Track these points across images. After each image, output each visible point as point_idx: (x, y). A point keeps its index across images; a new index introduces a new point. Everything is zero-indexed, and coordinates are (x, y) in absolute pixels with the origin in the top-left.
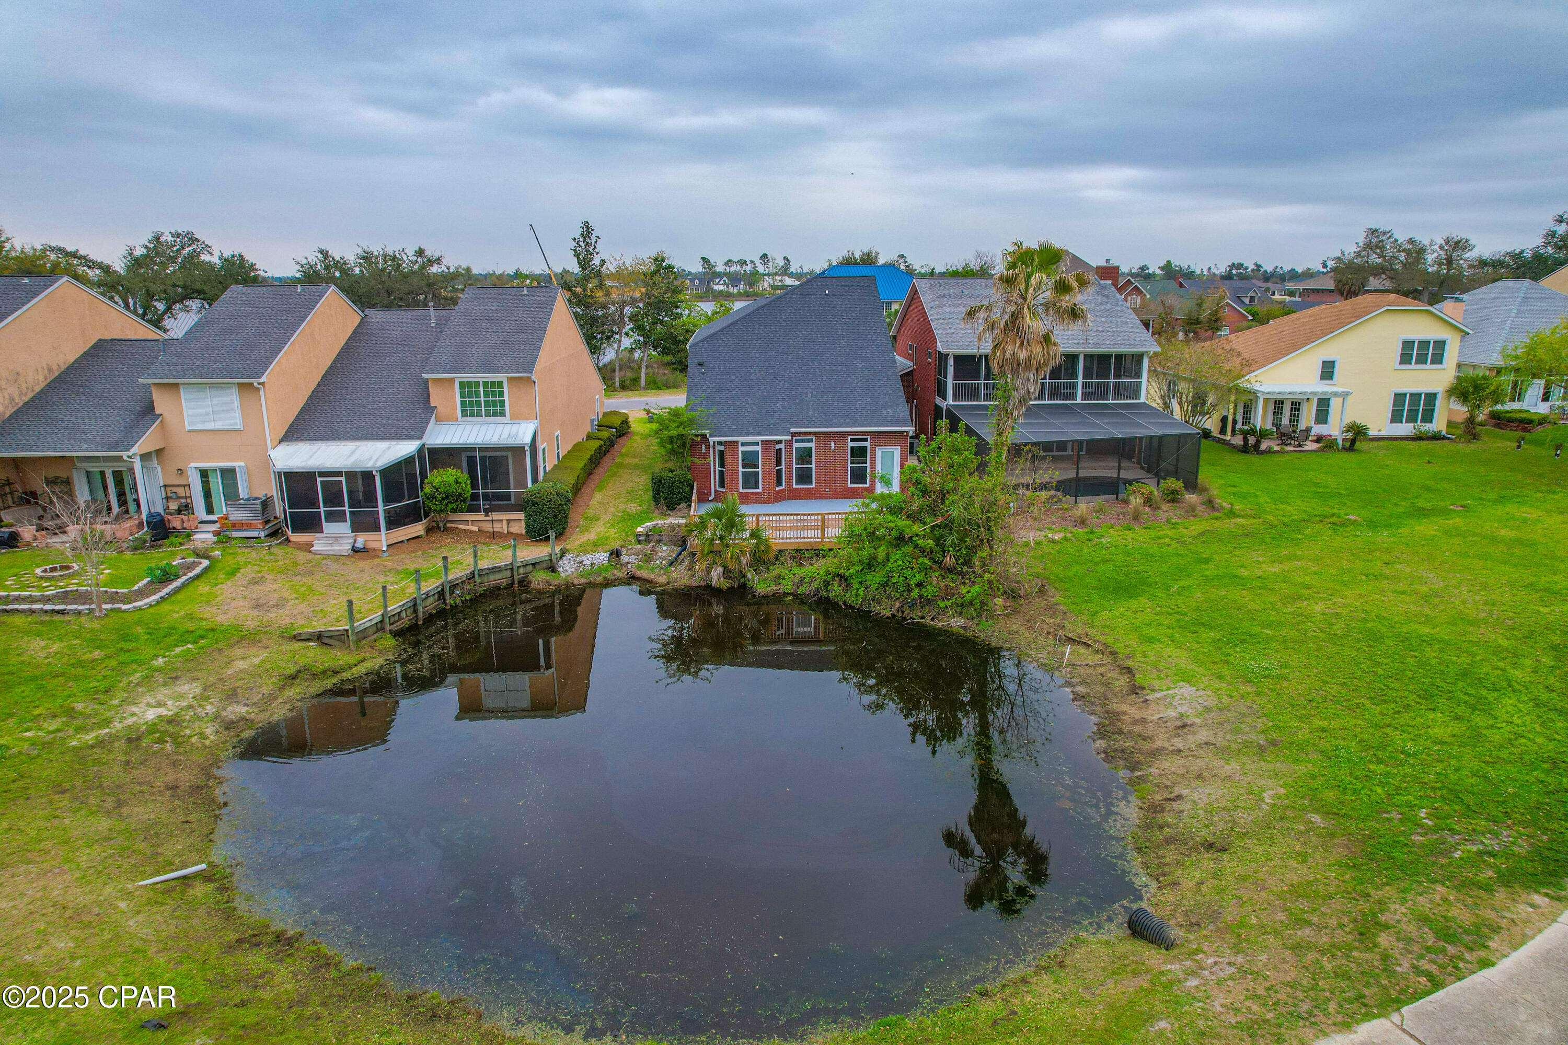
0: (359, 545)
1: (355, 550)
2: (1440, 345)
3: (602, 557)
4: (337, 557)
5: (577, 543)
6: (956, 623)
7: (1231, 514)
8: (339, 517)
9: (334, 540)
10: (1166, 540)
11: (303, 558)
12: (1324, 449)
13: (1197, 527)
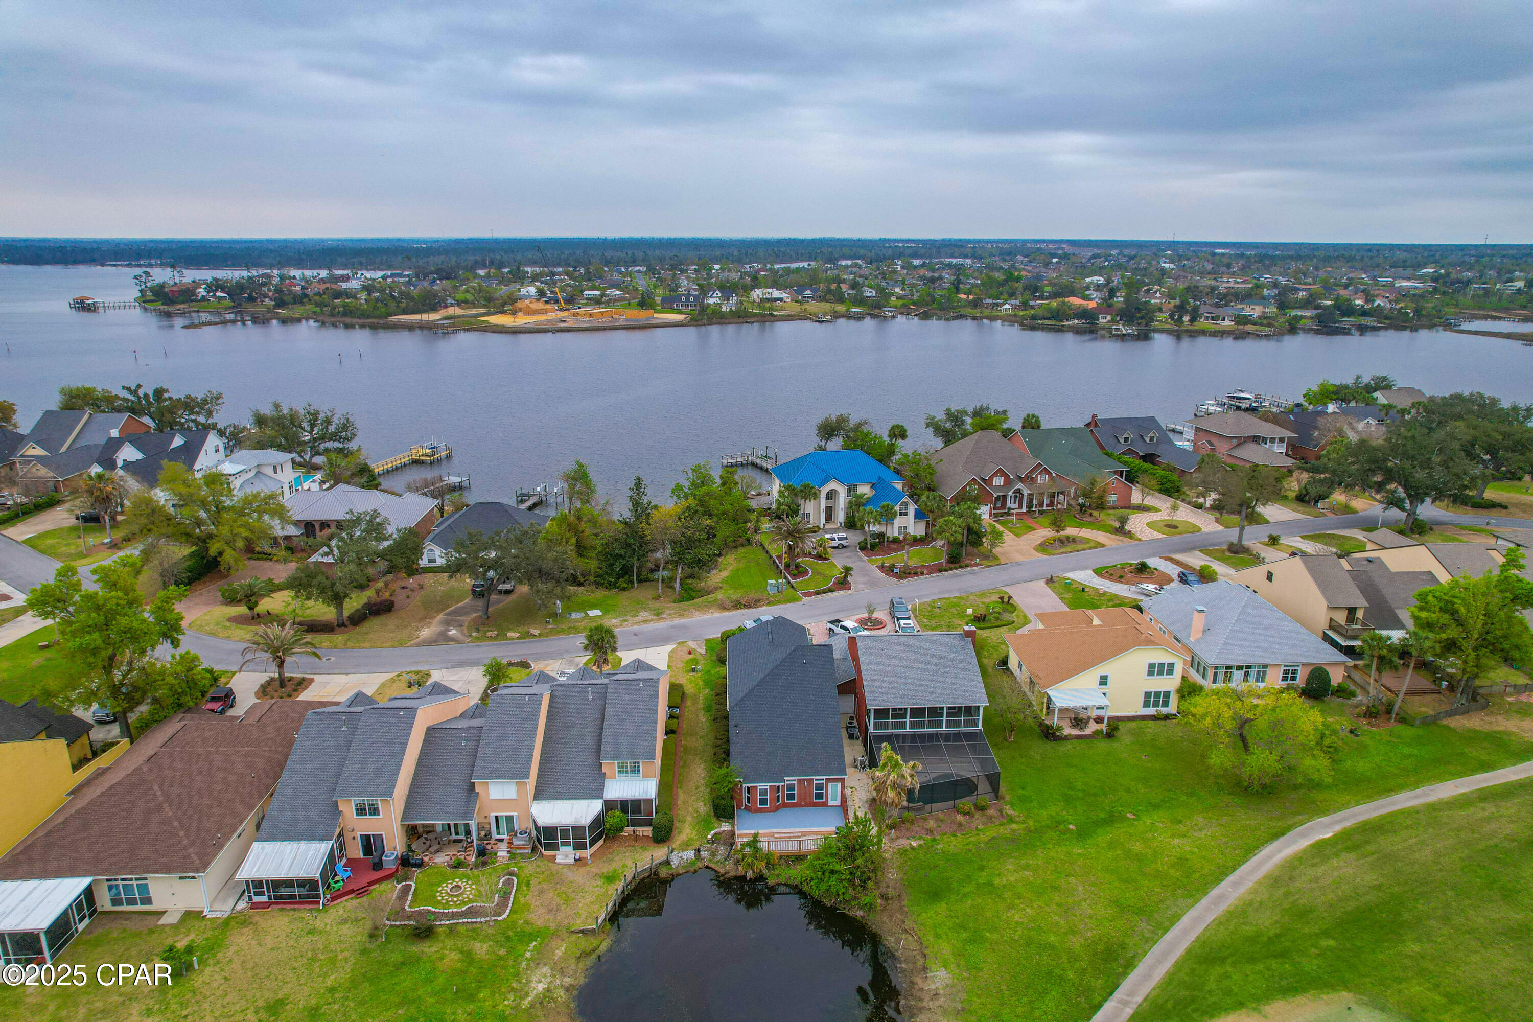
0: (577, 857)
1: (576, 860)
2: (1171, 666)
3: (691, 854)
4: (568, 866)
5: (678, 843)
6: (859, 913)
7: (1011, 820)
8: (568, 844)
9: (565, 855)
10: (970, 846)
11: (551, 864)
12: (1097, 733)
13: (990, 834)
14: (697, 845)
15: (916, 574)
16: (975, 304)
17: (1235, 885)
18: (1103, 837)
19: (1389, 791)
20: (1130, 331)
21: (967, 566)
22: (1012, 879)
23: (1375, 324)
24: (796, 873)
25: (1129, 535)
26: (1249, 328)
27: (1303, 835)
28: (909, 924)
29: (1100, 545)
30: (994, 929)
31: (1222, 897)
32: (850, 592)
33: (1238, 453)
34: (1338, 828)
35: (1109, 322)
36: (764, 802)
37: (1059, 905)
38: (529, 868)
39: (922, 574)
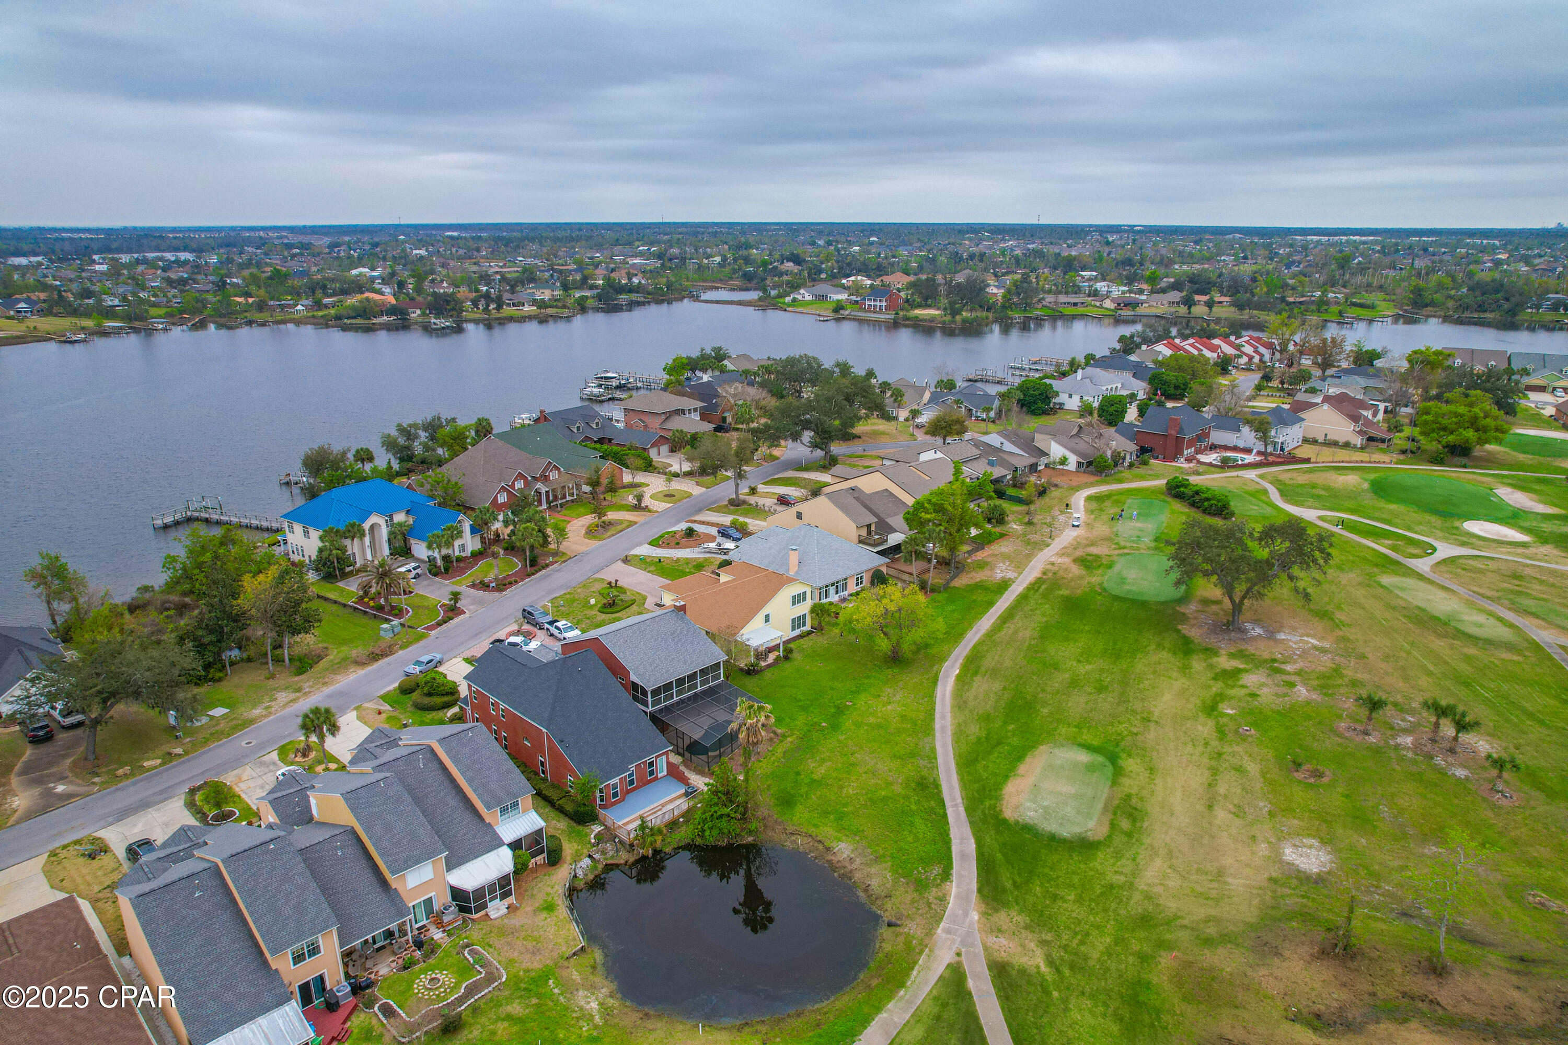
0: (506, 906)
1: (507, 909)
2: (804, 594)
3: (586, 862)
4: (504, 916)
5: (570, 857)
6: (750, 839)
7: (784, 736)
8: (495, 898)
9: (497, 908)
10: (776, 764)
11: (489, 923)
12: (777, 661)
13: (780, 751)
14: (585, 852)
15: (510, 583)
16: (261, 306)
17: (943, 717)
18: (847, 723)
19: (961, 635)
20: (447, 324)
21: (547, 566)
22: (823, 771)
23: (643, 299)
24: (684, 834)
25: (646, 509)
26: (550, 311)
27: (947, 676)
28: (790, 829)
29: (632, 524)
30: (845, 805)
31: (943, 728)
32: (467, 615)
33: (669, 425)
34: (958, 665)
35: (419, 316)
36: (615, 795)
37: (866, 773)
38: (474, 934)
39: (516, 582)
